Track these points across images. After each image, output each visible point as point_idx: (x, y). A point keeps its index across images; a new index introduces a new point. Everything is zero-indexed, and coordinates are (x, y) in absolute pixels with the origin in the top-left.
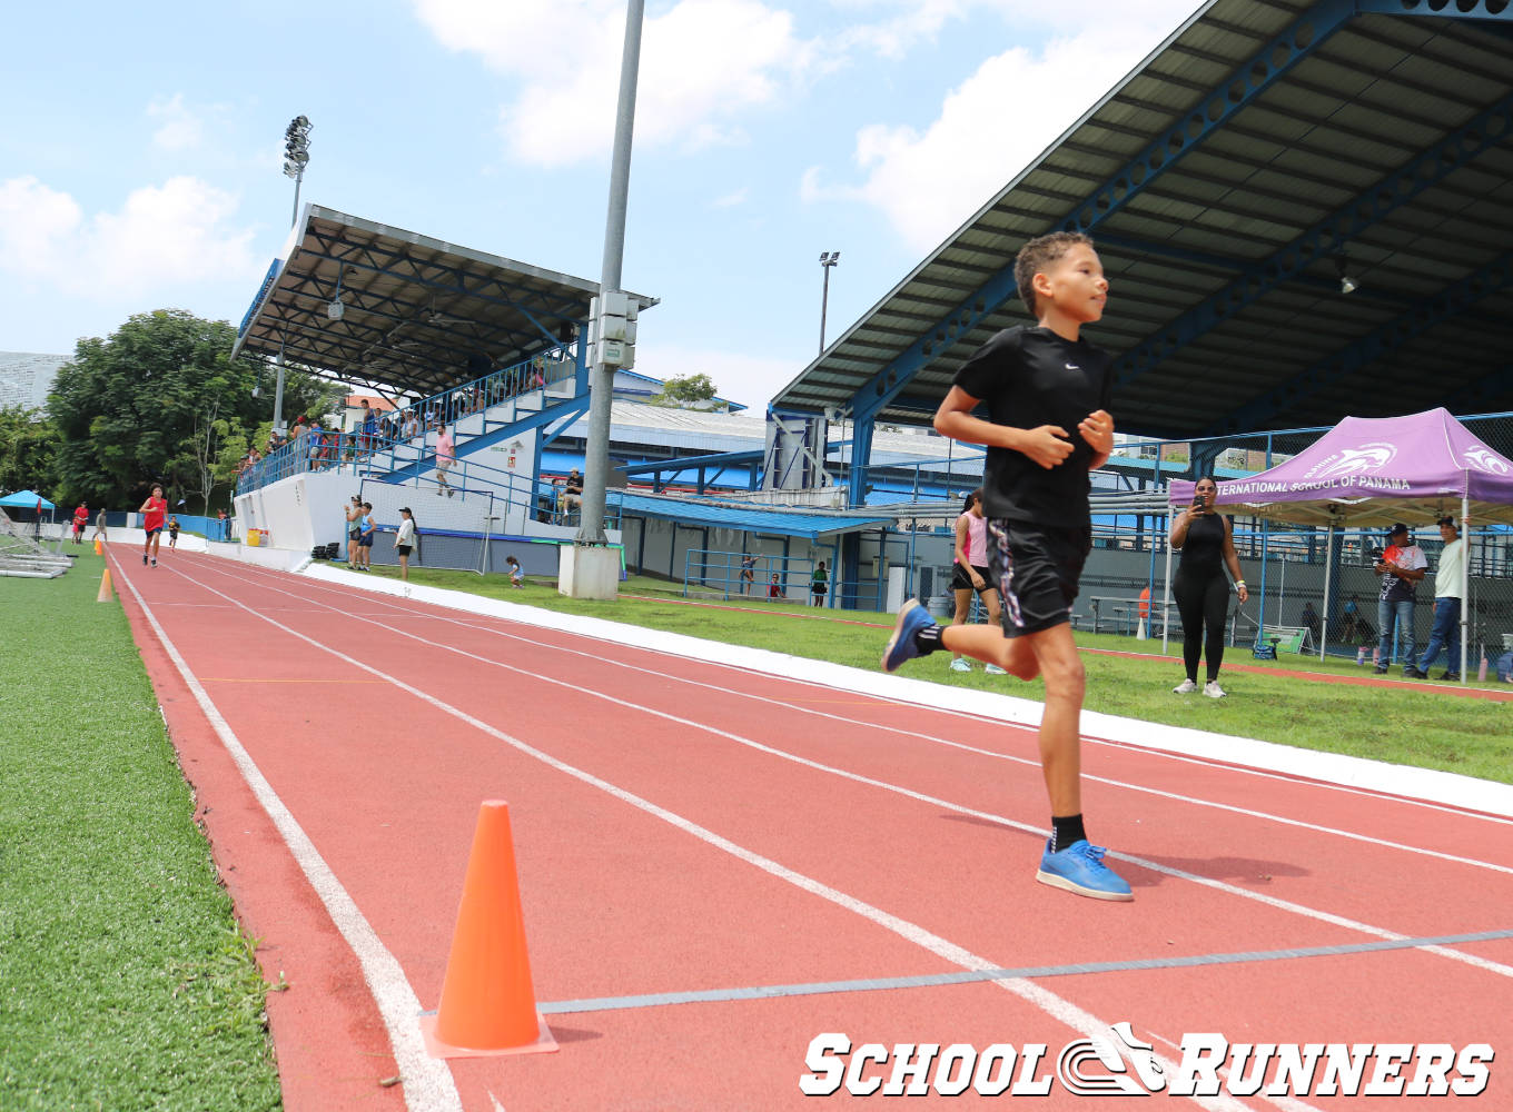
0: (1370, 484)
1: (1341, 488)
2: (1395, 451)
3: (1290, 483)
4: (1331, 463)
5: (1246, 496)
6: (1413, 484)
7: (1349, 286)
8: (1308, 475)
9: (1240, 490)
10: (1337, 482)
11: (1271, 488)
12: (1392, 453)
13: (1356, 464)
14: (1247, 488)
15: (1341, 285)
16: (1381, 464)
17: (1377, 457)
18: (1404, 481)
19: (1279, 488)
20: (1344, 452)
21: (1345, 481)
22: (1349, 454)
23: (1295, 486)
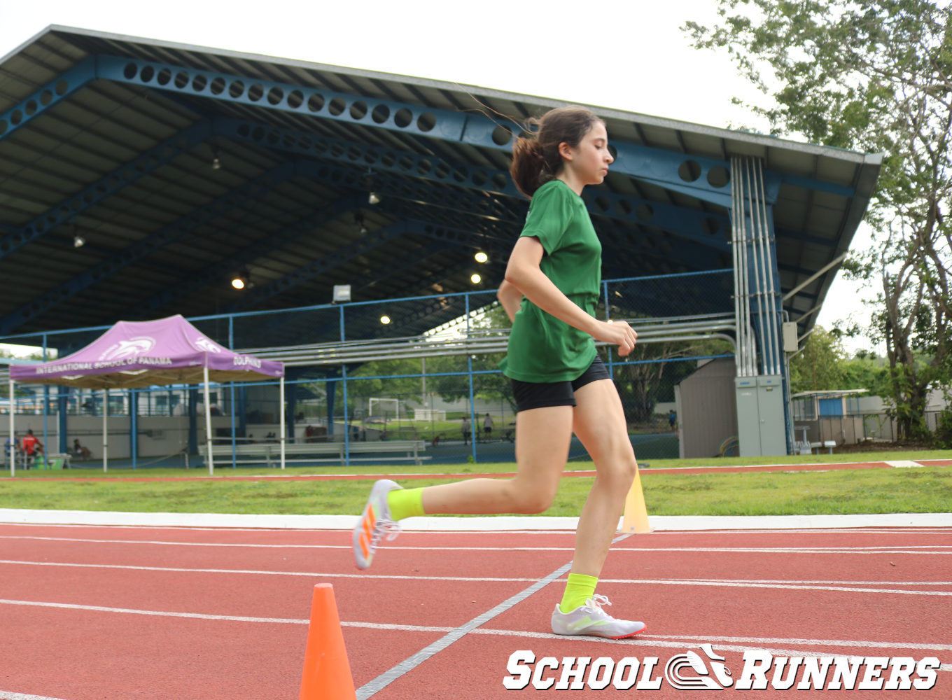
0: (146, 362)
1: (127, 365)
2: (154, 342)
3: (93, 363)
4: (114, 350)
5: (65, 373)
6: (174, 360)
7: (79, 242)
8: (101, 358)
9: (60, 369)
10: (125, 361)
11: (81, 367)
12: (152, 342)
13: (131, 350)
14: (65, 368)
15: (73, 242)
16: (147, 349)
17: (143, 345)
18: (168, 359)
19: (87, 366)
20: (122, 343)
21: (130, 360)
22: (124, 344)
23: (97, 365)
